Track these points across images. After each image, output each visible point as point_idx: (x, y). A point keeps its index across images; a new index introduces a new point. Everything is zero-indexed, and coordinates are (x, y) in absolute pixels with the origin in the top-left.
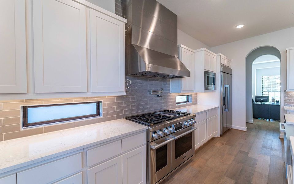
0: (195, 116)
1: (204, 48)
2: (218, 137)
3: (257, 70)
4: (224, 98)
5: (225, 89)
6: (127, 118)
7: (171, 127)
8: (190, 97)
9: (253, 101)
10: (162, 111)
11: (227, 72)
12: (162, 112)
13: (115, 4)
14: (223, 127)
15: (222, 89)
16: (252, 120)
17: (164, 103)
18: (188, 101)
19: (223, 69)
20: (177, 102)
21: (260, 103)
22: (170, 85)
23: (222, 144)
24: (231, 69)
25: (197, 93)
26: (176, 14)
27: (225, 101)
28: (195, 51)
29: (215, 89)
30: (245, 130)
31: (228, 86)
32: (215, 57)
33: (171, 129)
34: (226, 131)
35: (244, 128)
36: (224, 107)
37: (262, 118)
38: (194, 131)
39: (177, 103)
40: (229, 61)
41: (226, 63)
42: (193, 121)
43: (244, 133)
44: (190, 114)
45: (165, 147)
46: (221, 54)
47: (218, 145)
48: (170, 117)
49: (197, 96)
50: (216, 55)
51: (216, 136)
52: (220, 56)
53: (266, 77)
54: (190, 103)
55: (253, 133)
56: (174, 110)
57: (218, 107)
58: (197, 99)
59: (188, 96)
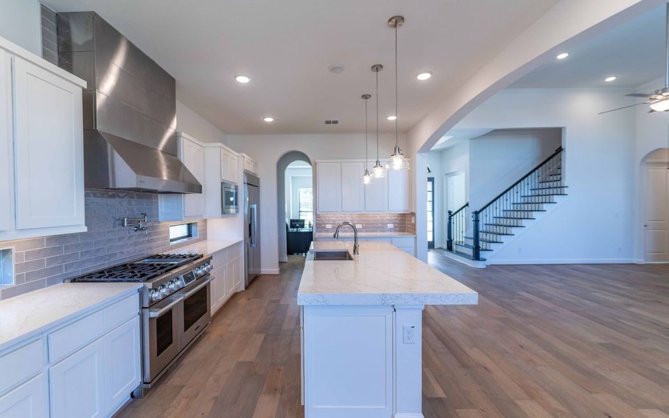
0: (211, 258)
1: (220, 144)
2: (242, 291)
3: (292, 177)
4: (250, 226)
5: (251, 210)
6: (74, 281)
7: (178, 279)
8: (193, 228)
9: (287, 228)
10: (148, 258)
11: (253, 182)
12: (147, 260)
13: (43, 29)
14: (249, 275)
15: (246, 211)
16: (287, 258)
17: (148, 241)
18: (190, 235)
19: (248, 179)
20: (171, 237)
21: (295, 230)
22: (158, 206)
23: (249, 299)
24: (259, 179)
25: (206, 220)
26: (173, 76)
27: (251, 230)
28: (204, 145)
29: (237, 211)
30: (278, 273)
31: (255, 206)
32: (236, 158)
33: (178, 283)
34: (253, 279)
35: (276, 270)
36: (249, 240)
37: (298, 253)
38: (209, 283)
39: (172, 240)
40: (256, 165)
41: (251, 169)
42: (209, 266)
43: (277, 277)
44: (202, 256)
45: (170, 312)
46: (244, 155)
47: (242, 301)
48: (172, 264)
49: (206, 224)
50: (236, 154)
51: (239, 290)
52: (244, 157)
53: (303, 189)
54: (193, 238)
55: (286, 276)
56: (171, 253)
57: (241, 242)
58: (206, 229)
59: (189, 225)
